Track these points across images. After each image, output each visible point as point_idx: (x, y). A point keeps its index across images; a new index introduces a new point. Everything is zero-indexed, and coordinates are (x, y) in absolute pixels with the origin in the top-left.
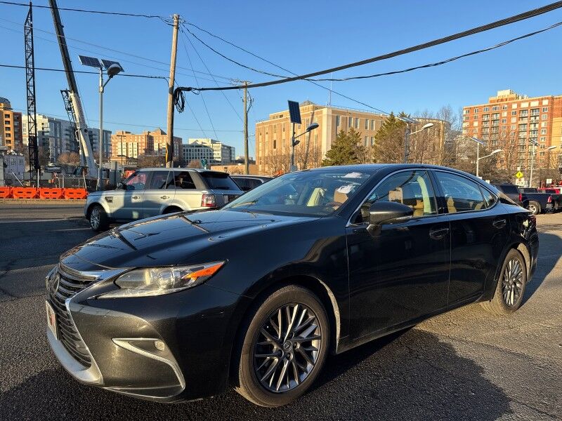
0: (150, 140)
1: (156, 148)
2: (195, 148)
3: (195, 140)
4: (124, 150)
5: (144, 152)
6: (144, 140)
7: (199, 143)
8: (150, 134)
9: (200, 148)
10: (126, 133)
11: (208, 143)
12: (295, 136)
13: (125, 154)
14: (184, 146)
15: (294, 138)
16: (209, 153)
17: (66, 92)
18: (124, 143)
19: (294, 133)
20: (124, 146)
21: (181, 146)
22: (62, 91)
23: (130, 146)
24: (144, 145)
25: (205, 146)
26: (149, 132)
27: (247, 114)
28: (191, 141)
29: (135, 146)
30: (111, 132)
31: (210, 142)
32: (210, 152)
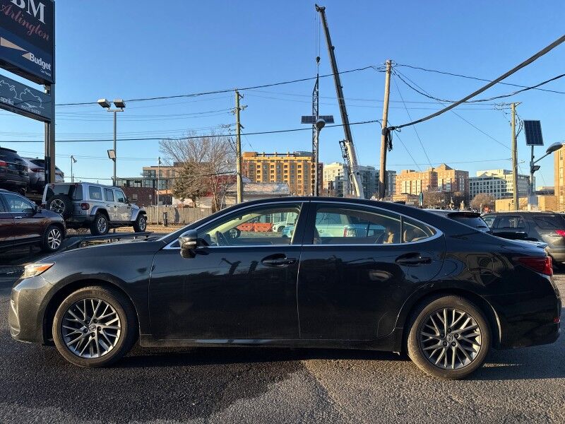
0: (434, 176)
1: (440, 184)
2: (483, 181)
3: (484, 172)
4: (408, 188)
5: (427, 188)
6: (428, 177)
7: (489, 175)
8: (434, 170)
9: (489, 181)
10: (411, 171)
11: (501, 175)
12: (534, 160)
13: (408, 192)
14: (471, 180)
15: (532, 163)
16: (500, 184)
17: (343, 142)
18: (409, 182)
19: (533, 157)
20: (408, 185)
21: (467, 180)
22: (340, 142)
23: (414, 184)
24: (427, 181)
25: (495, 178)
26: (433, 169)
27: (515, 139)
28: (479, 174)
29: (419, 183)
30: (395, 172)
31: (502, 172)
32: (503, 183)
